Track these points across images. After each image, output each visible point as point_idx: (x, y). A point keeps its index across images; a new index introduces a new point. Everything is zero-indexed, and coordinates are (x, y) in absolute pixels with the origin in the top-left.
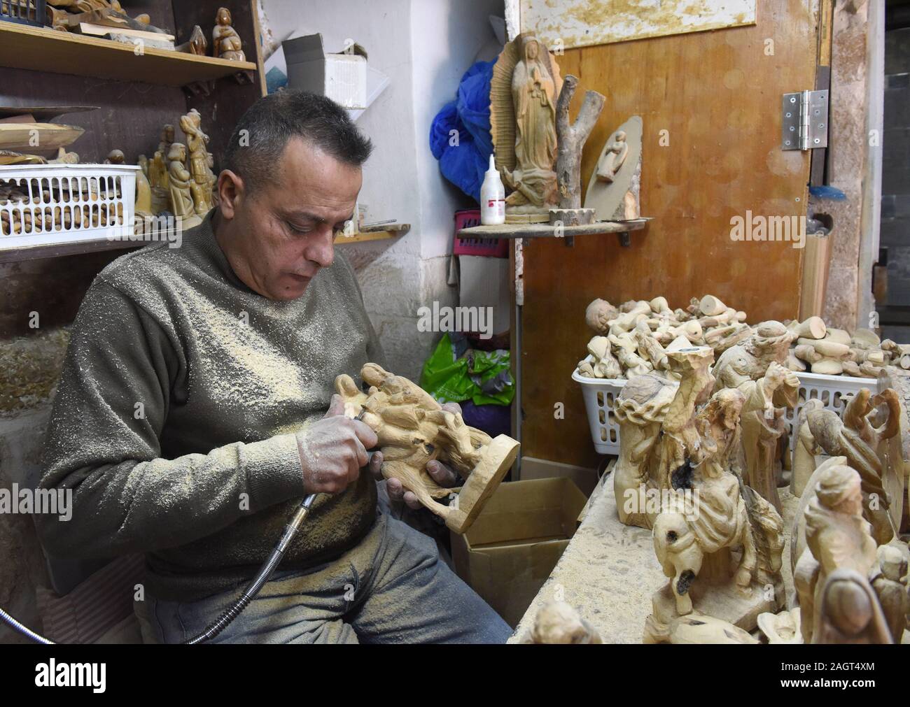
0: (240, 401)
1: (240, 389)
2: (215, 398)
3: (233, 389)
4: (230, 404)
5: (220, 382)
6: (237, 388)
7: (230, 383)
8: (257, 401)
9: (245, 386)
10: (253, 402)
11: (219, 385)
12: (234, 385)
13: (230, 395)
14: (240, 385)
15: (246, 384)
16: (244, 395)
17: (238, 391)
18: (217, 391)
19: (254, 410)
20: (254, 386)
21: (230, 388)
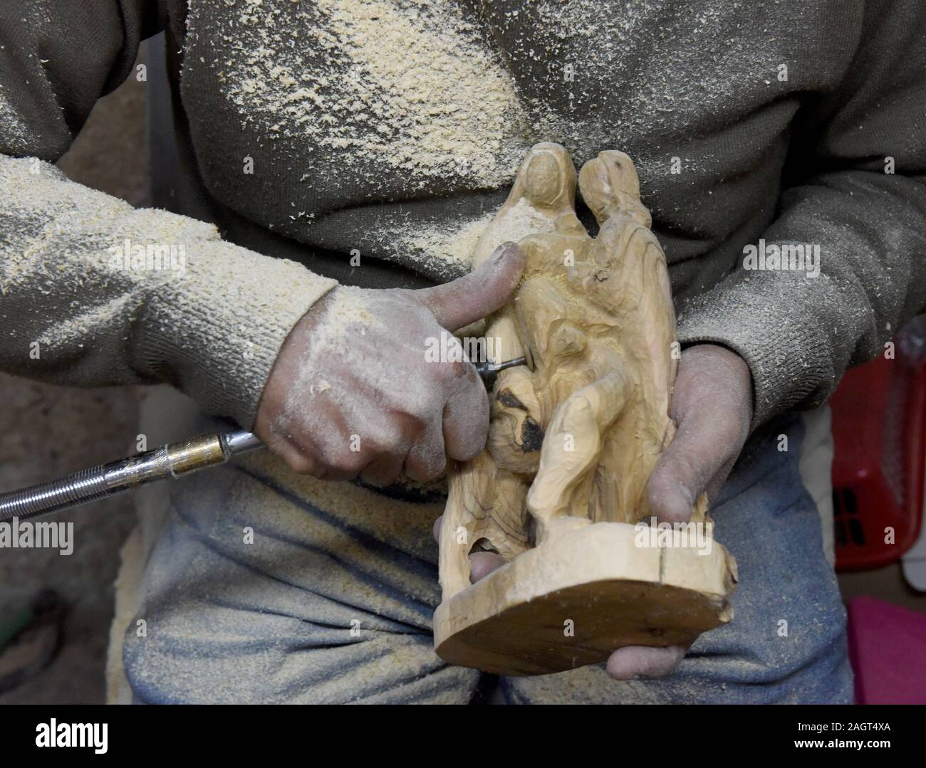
0: (310, 130)
1: (319, 100)
2: (239, 101)
3: (300, 92)
4: (276, 127)
5: (269, 64)
6: (311, 93)
7: (297, 76)
8: (356, 142)
9: (335, 96)
10: (343, 142)
11: (266, 72)
12: (308, 84)
13: (285, 106)
14: (323, 90)
15: (338, 91)
16: (327, 117)
17: (312, 101)
18: (249, 85)
19: (341, 162)
20: (358, 105)
21: (291, 89)
